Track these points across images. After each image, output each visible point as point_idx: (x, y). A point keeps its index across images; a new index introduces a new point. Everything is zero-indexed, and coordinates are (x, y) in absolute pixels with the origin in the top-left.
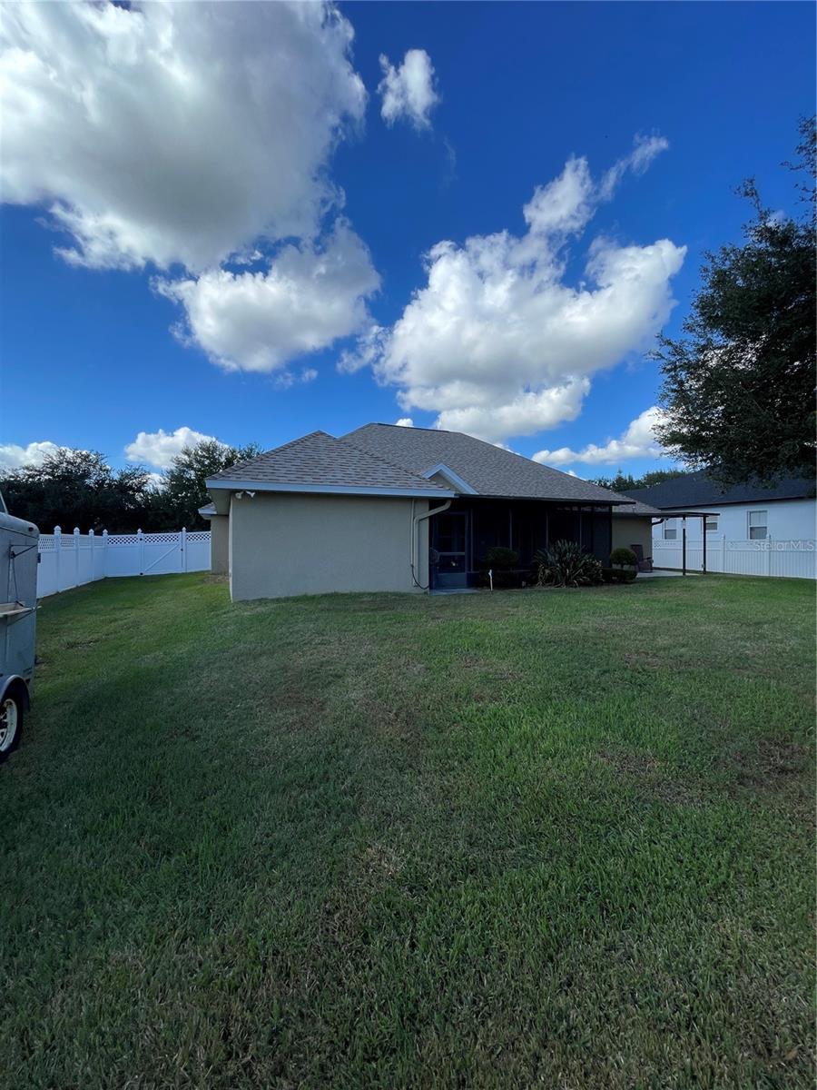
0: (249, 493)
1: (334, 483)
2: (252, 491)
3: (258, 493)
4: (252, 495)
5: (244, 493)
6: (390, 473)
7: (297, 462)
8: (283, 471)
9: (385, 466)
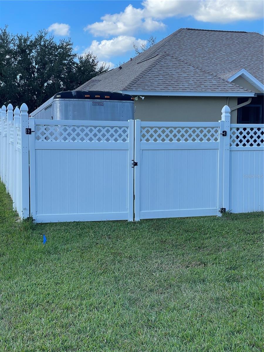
0: (141, 97)
1: (184, 90)
2: (143, 96)
3: (146, 97)
4: (143, 98)
5: (139, 96)
6: (214, 82)
7: (161, 77)
8: (156, 83)
9: (210, 77)
